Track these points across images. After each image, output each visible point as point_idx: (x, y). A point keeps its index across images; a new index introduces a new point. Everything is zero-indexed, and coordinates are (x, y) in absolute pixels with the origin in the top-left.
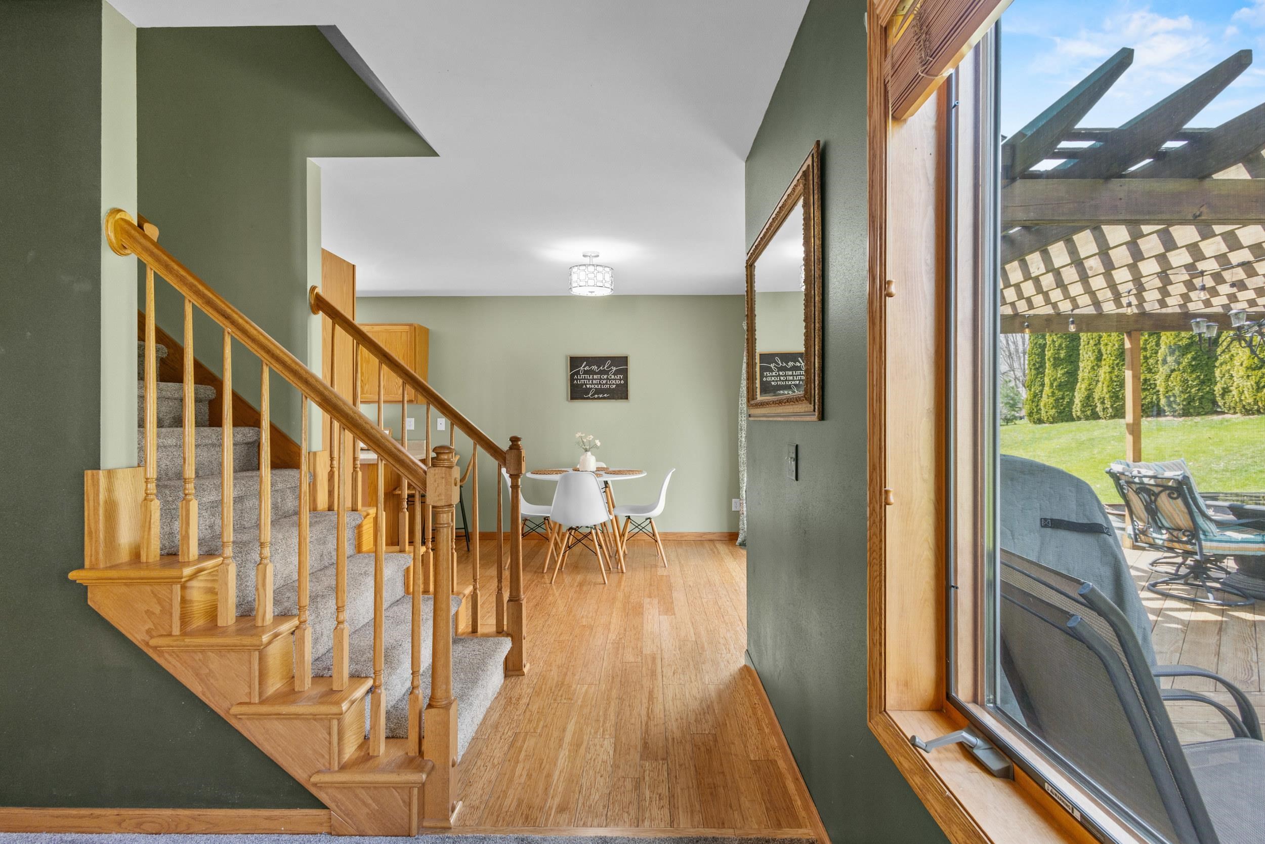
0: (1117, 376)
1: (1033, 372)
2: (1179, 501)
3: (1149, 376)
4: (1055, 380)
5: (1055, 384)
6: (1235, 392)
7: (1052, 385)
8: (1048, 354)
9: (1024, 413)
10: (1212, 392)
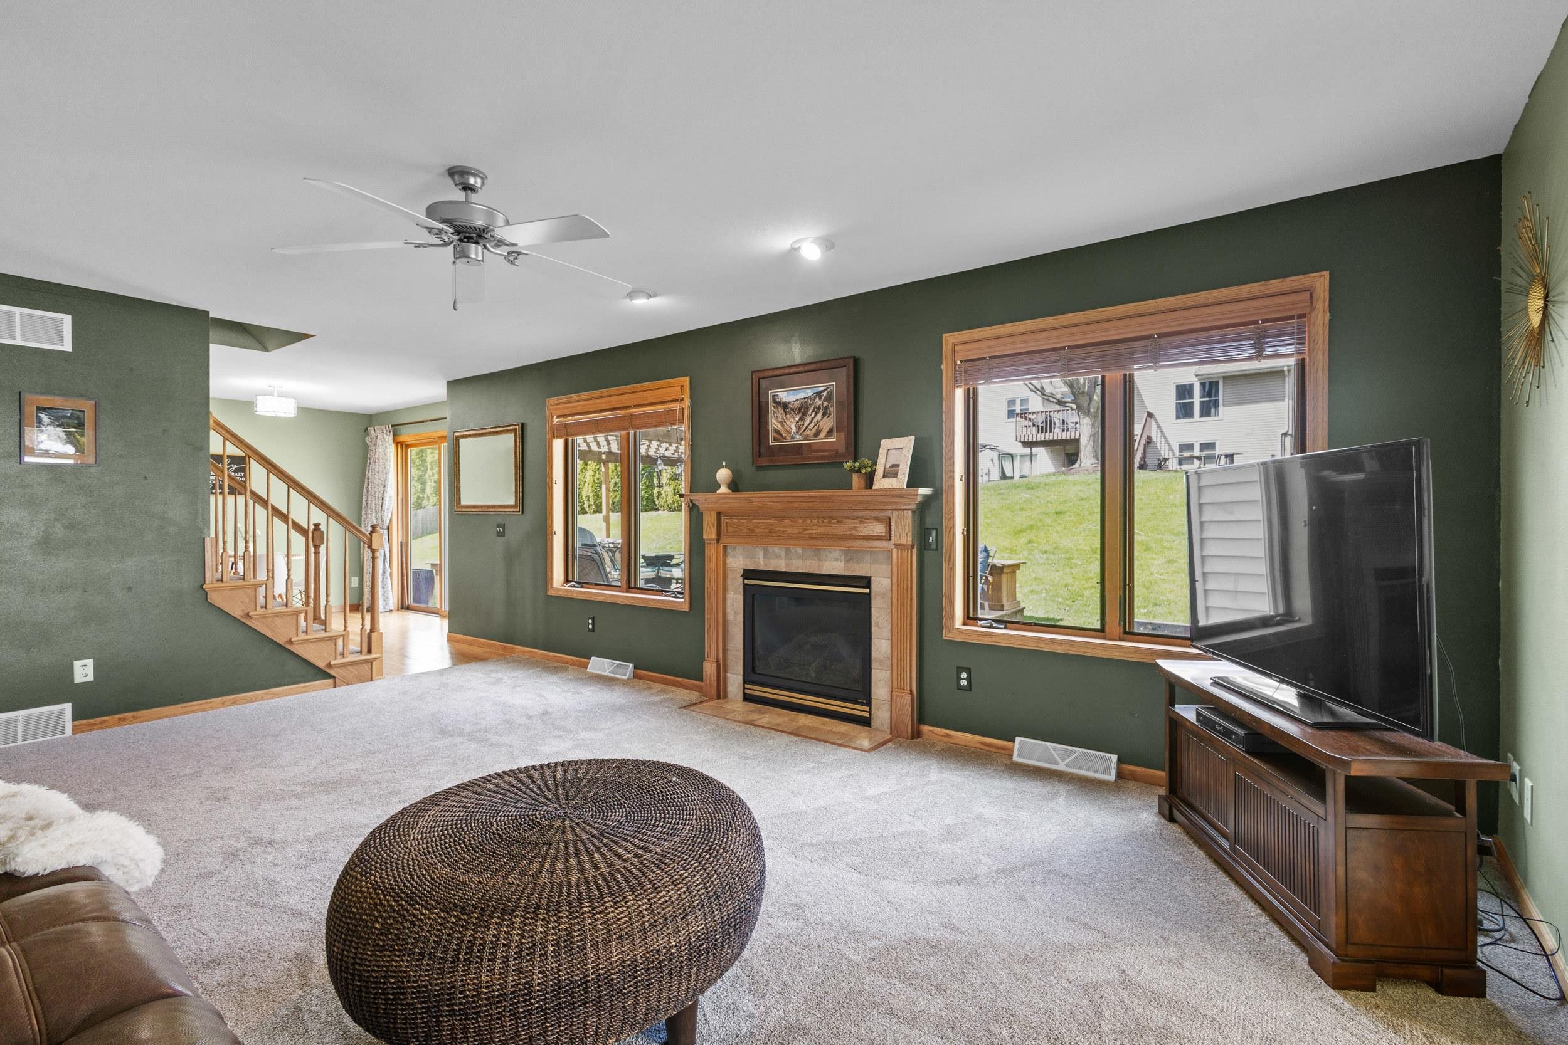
0: (598, 479)
6: (664, 495)
10: (652, 495)
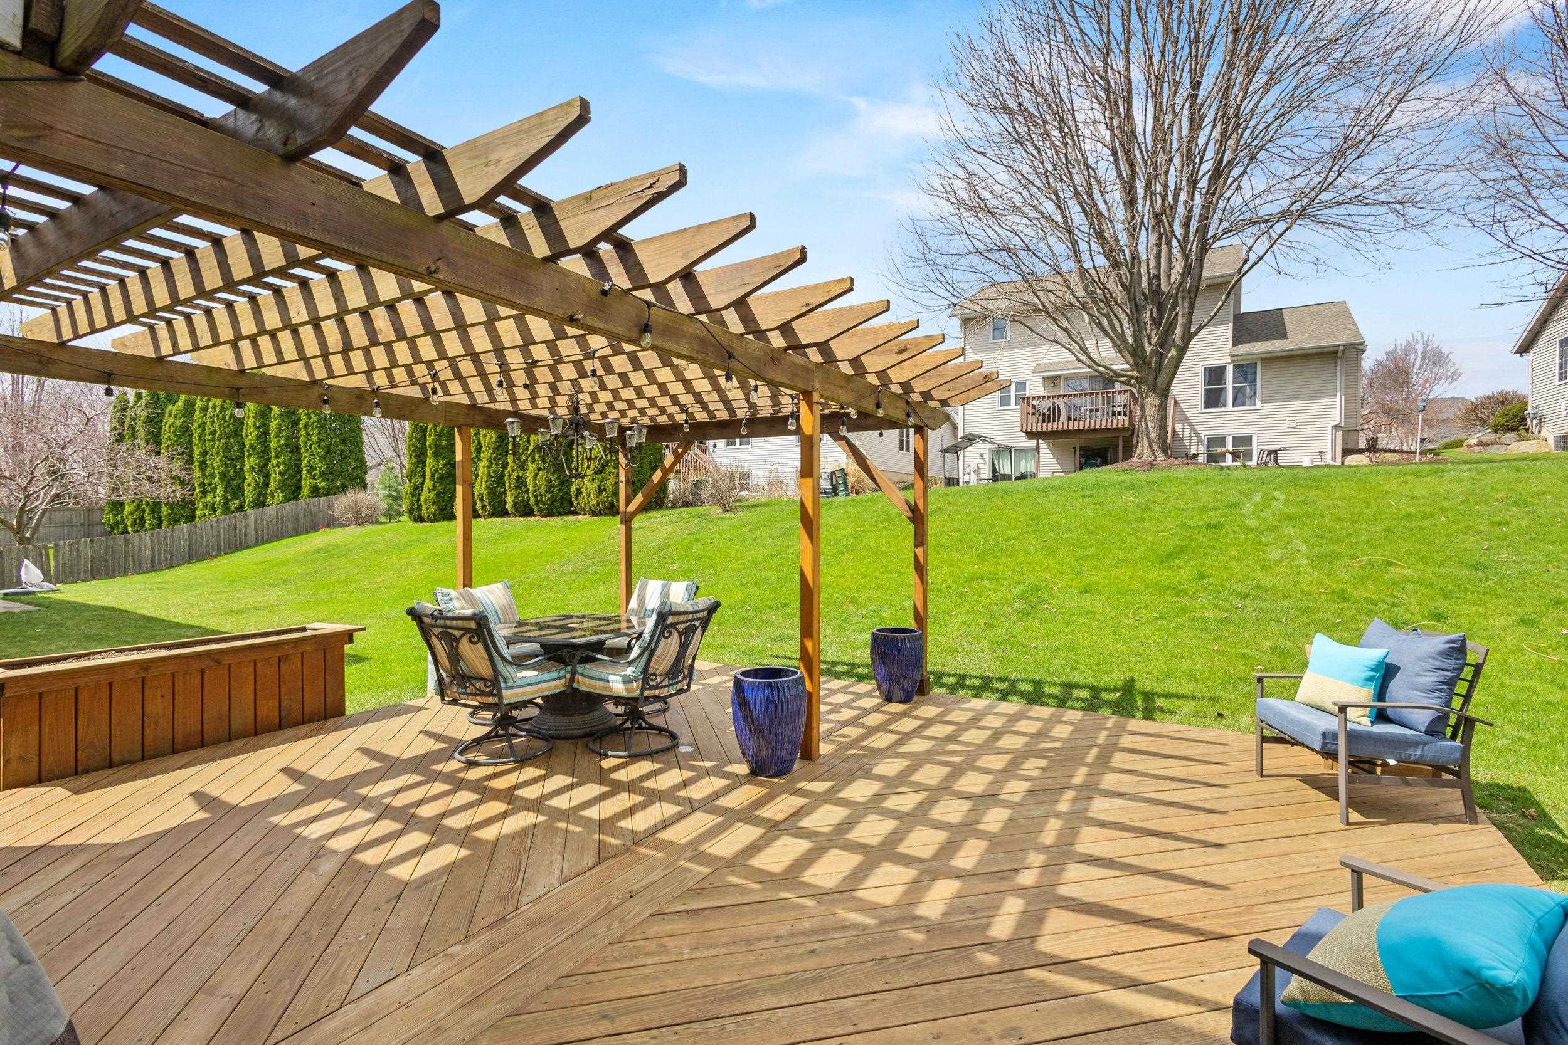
1: (414, 460)
2: (480, 645)
3: (521, 473)
4: (436, 471)
5: (436, 476)
7: (433, 476)
8: (430, 440)
9: (404, 508)
